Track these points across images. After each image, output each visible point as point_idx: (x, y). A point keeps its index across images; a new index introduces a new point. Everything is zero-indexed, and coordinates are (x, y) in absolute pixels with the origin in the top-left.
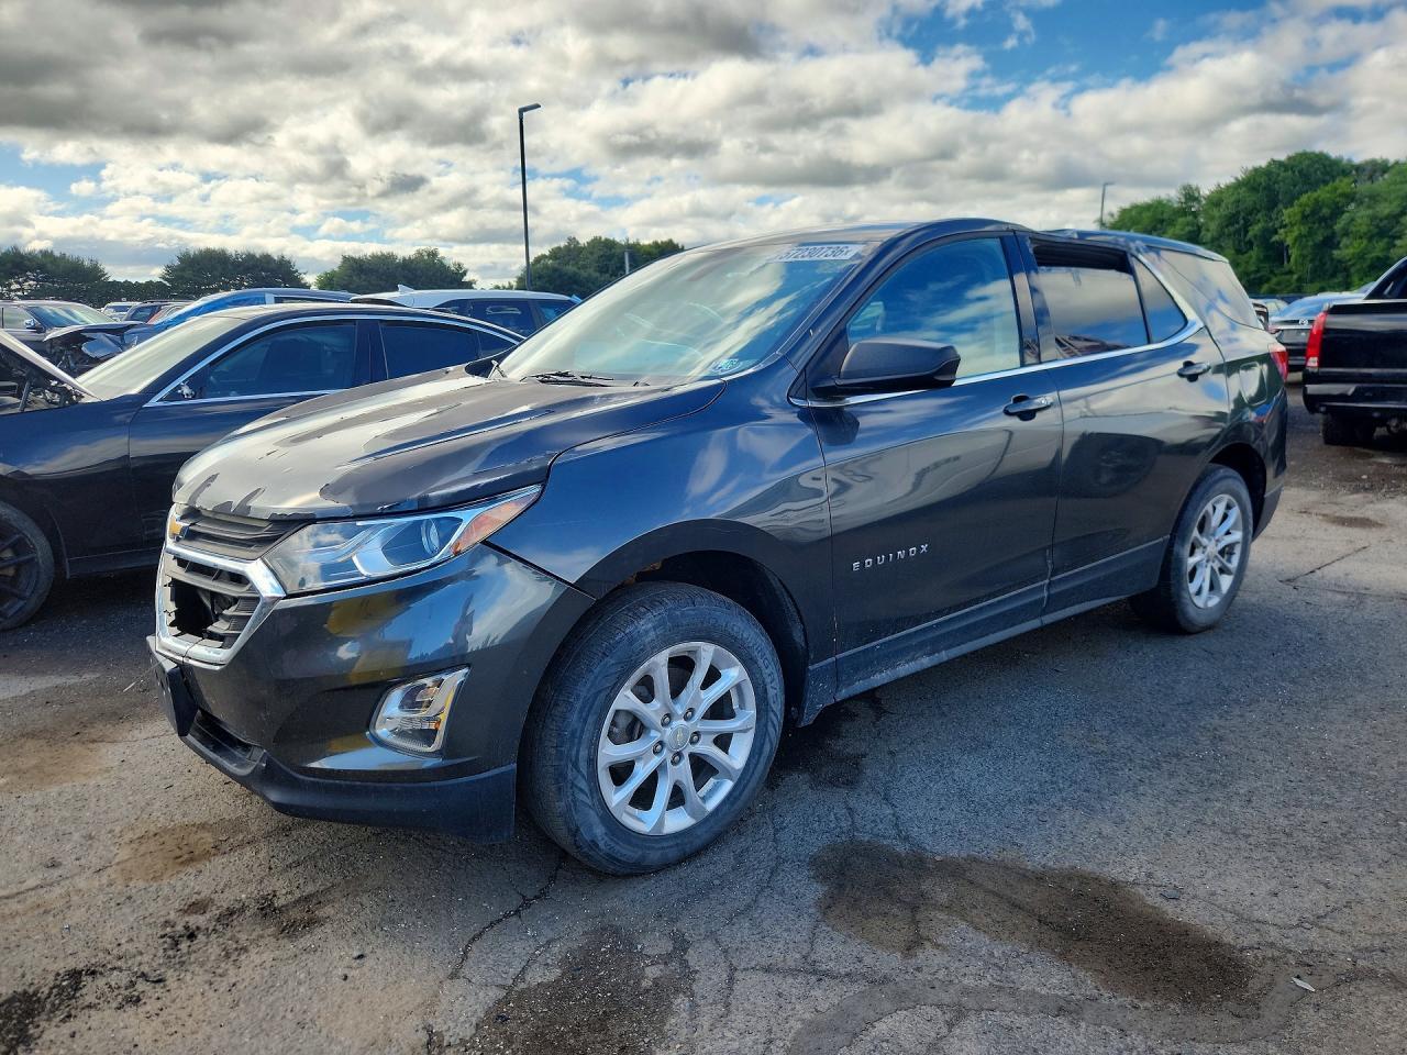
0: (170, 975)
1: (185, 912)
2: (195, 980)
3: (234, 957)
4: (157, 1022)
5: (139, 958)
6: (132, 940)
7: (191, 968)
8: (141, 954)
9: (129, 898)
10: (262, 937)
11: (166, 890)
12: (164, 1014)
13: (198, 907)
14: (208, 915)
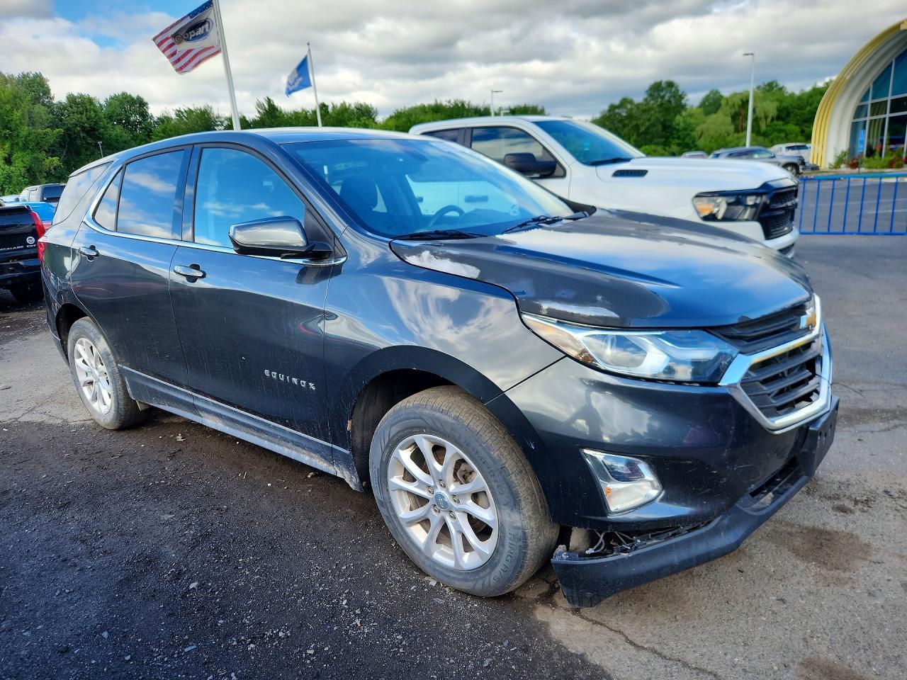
0: (880, 491)
1: (851, 511)
2: (871, 484)
3: (847, 483)
4: (898, 481)
5: (889, 505)
6: (887, 514)
7: (869, 489)
8: (887, 506)
9: (873, 535)
10: (827, 483)
11: (851, 526)
12: (893, 482)
13: (843, 510)
14: (842, 503)
